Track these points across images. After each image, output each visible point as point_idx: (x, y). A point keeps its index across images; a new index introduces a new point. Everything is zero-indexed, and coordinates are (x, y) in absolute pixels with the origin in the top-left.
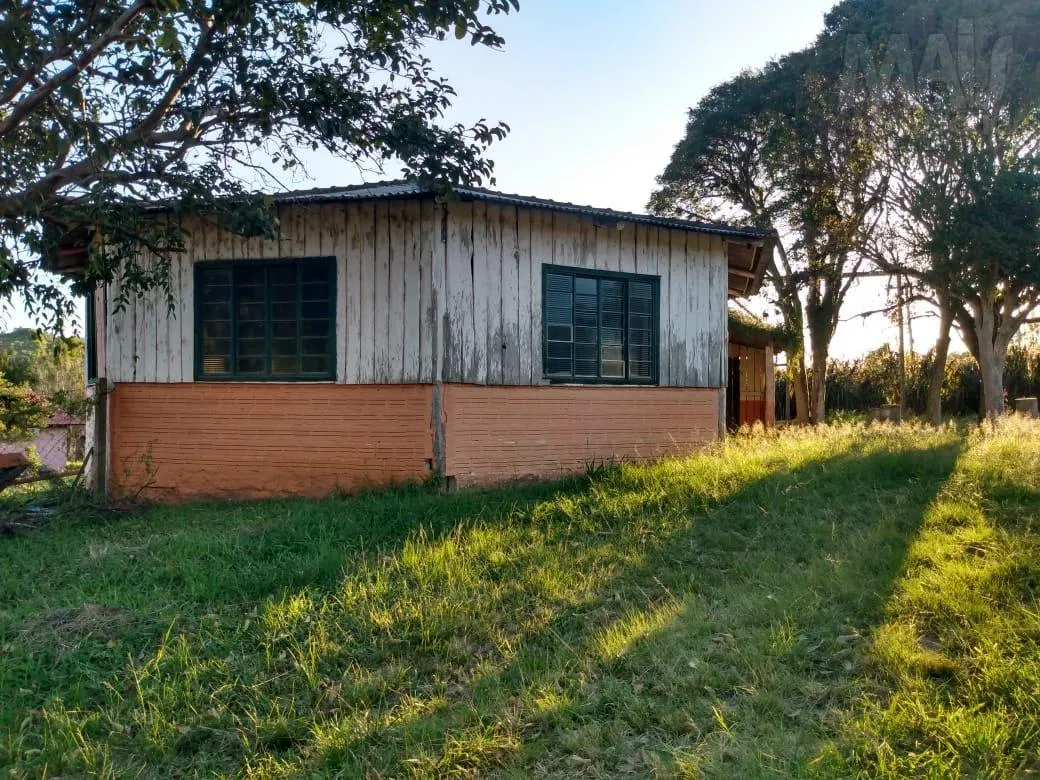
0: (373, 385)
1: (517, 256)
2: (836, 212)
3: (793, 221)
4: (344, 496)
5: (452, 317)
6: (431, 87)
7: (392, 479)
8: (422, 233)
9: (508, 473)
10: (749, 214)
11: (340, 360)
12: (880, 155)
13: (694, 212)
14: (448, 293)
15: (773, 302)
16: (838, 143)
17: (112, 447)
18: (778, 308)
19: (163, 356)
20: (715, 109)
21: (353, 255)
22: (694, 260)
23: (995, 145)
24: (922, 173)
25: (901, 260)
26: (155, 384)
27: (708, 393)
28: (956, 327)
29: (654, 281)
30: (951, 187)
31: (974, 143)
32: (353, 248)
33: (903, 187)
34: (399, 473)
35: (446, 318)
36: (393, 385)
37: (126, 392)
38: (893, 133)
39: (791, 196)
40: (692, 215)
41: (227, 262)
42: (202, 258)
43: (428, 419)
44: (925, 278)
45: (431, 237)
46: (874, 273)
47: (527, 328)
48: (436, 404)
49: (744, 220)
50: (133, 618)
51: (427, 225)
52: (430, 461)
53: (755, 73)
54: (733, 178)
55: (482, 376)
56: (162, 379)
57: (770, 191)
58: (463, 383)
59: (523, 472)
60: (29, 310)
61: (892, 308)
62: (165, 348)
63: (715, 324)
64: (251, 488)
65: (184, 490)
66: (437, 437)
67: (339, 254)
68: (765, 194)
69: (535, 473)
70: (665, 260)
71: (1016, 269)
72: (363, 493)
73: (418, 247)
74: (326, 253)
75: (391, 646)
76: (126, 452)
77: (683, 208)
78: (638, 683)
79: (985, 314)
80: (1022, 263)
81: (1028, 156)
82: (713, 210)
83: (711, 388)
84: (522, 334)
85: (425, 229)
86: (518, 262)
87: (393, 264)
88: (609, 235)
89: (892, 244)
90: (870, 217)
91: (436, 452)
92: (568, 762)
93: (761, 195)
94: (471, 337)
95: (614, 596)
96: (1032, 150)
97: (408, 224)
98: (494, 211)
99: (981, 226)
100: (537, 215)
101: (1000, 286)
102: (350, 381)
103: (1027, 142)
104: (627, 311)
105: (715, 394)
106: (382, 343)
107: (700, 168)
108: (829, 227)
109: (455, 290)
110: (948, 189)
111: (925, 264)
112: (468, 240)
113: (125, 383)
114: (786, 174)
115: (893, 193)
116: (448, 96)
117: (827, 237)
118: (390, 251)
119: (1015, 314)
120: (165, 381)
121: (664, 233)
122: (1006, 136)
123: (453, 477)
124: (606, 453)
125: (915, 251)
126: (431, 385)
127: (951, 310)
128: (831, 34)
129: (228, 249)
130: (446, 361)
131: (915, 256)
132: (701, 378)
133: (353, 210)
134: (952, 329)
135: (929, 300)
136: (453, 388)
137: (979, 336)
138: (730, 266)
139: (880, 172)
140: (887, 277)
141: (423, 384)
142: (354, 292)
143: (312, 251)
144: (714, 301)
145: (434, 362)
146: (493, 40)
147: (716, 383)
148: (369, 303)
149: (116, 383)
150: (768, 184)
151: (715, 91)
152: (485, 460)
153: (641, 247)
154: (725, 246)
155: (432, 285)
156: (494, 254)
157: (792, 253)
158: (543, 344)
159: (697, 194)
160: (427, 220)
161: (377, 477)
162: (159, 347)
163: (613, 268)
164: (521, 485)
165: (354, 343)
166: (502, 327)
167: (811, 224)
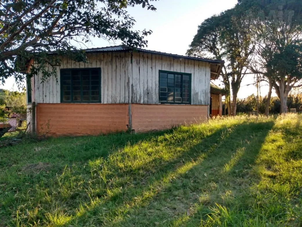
0: (112, 104)
1: (152, 68)
2: (240, 56)
3: (228, 58)
4: (104, 135)
5: (134, 85)
6: (129, 20)
7: (117, 130)
8: (125, 61)
9: (149, 129)
10: (215, 56)
11: (102, 97)
12: (253, 39)
13: (199, 55)
14: (132, 78)
15: (222, 81)
16: (241, 36)
17: (37, 121)
18: (223, 83)
19: (51, 96)
20: (206, 26)
21: (106, 67)
22: (201, 69)
23: (286, 36)
24: (265, 44)
25: (258, 70)
26: (49, 104)
27: (205, 107)
28: (273, 89)
29: (190, 75)
30: (273, 48)
31: (280, 36)
32: (106, 65)
33: (259, 48)
34: (119, 129)
35: (132, 85)
36: (117, 104)
37: (41, 106)
38: (256, 33)
39: (227, 51)
40: (199, 56)
41: (70, 69)
42: (62, 68)
43: (127, 113)
44: (265, 74)
45: (128, 62)
46: (250, 73)
47: (155, 88)
48: (129, 109)
49: (214, 58)
50: (53, 166)
51: (127, 59)
52: (128, 125)
53: (217, 15)
54: (211, 46)
55: (142, 102)
56: (51, 102)
57: (221, 49)
58: (137, 104)
59: (153, 129)
60: (16, 82)
61: (256, 83)
62: (52, 93)
63: (207, 87)
64: (77, 133)
65: (58, 133)
66: (129, 118)
67: (102, 67)
68: (220, 50)
69: (157, 129)
70: (193, 69)
71: (291, 72)
72: (109, 134)
73: (124, 65)
74: (98, 66)
75: (124, 172)
76: (41, 123)
77: (196, 54)
78: (192, 180)
79: (282, 84)
80: (292, 70)
81: (295, 40)
82: (205, 55)
83: (205, 105)
84: (153, 90)
85: (126, 60)
86: (152, 69)
87: (117, 70)
88: (177, 62)
89: (256, 65)
90: (250, 57)
91: (129, 123)
92: (176, 198)
93: (218, 50)
94: (139, 91)
95: (182, 160)
96: (296, 38)
97: (121, 58)
98: (145, 55)
99: (281, 59)
100: (157, 56)
101: (286, 77)
102: (105, 103)
103: (294, 36)
104: (182, 83)
105: (206, 107)
106: (114, 92)
107: (201, 42)
108: (238, 60)
109: (134, 77)
110: (272, 49)
111: (265, 70)
112: (138, 63)
113: (41, 103)
114: (226, 45)
115: (256, 50)
116: (134, 22)
117: (237, 63)
118: (116, 66)
119: (290, 85)
120: (52, 103)
121: (193, 61)
122: (288, 34)
123: (134, 130)
124: (177, 123)
125: (262, 67)
126: (128, 104)
127: (272, 84)
128: (239, 4)
129: (70, 65)
130: (132, 97)
131: (262, 68)
132: (202, 102)
133: (106, 54)
134: (272, 89)
135: (266, 81)
136: (134, 105)
137: (280, 91)
138: (211, 71)
139: (253, 44)
140: (254, 74)
141: (126, 104)
142: (106, 78)
143: (94, 66)
144: (207, 81)
145: (129, 98)
146: (154, 9)
147: (207, 104)
148: (110, 81)
149: (38, 103)
150: (220, 47)
151: (206, 20)
152: (143, 125)
153: (186, 65)
154: (210, 65)
155: (128, 76)
156: (145, 67)
157: (227, 67)
158: (159, 93)
159: (200, 50)
160: (127, 57)
161: (113, 129)
162: (50, 93)
163: (179, 71)
164: (153, 132)
165: (106, 92)
166: (147, 88)
167: (233, 59)
